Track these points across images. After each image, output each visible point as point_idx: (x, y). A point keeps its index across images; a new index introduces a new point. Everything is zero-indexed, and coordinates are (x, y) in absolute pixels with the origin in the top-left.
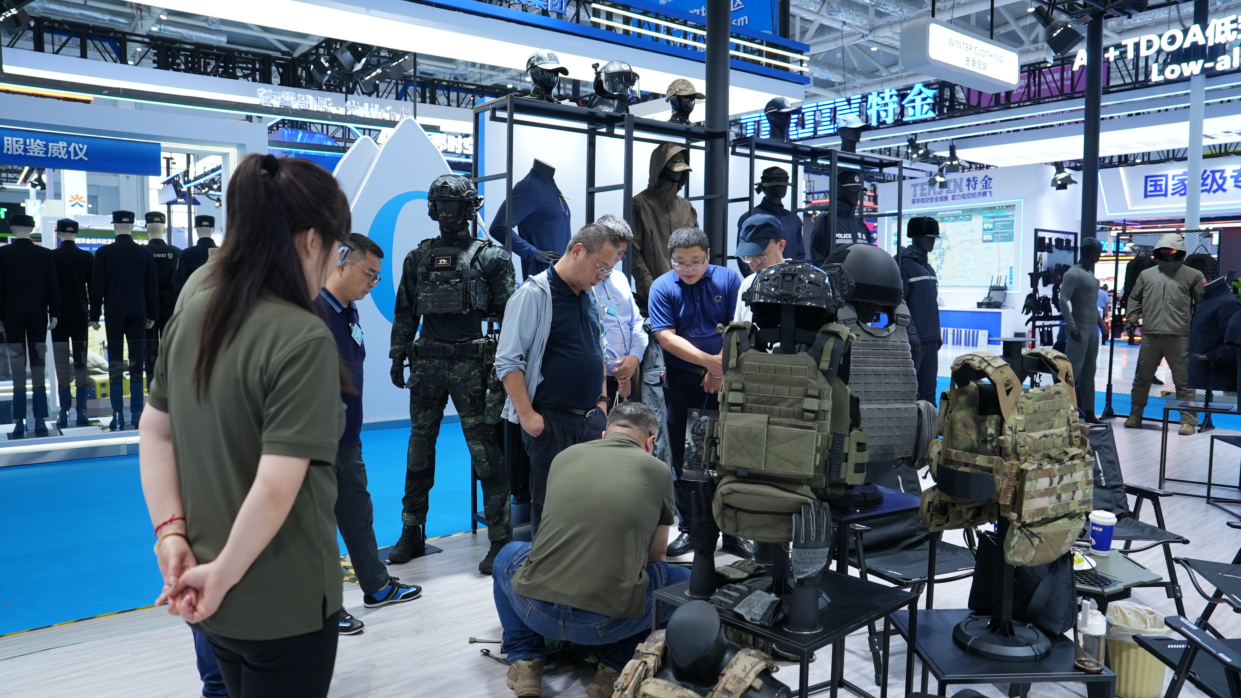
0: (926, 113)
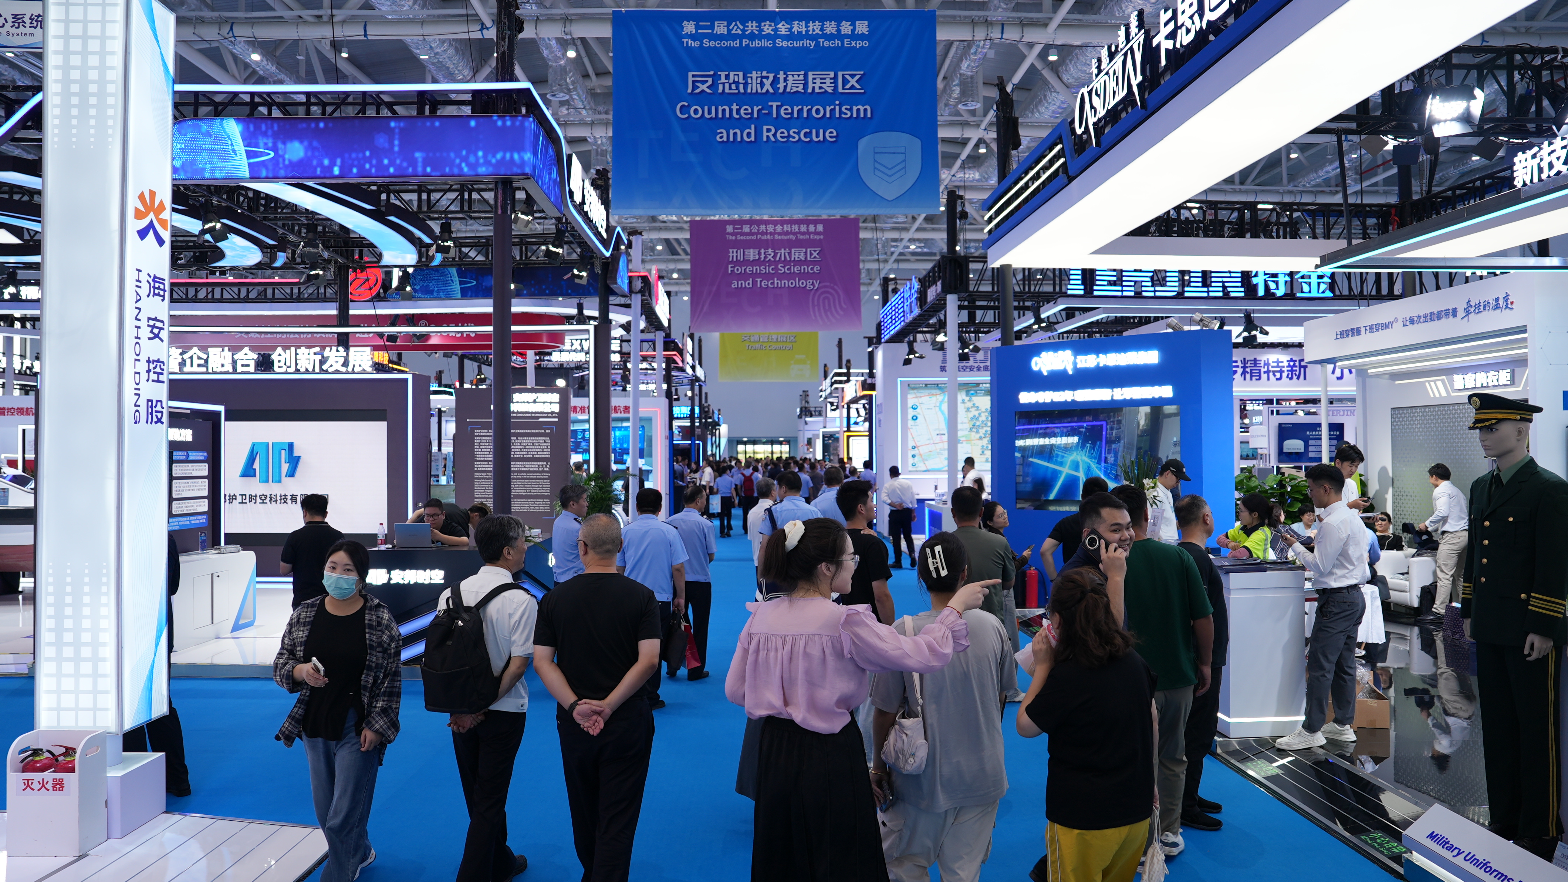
0: (1323, 292)
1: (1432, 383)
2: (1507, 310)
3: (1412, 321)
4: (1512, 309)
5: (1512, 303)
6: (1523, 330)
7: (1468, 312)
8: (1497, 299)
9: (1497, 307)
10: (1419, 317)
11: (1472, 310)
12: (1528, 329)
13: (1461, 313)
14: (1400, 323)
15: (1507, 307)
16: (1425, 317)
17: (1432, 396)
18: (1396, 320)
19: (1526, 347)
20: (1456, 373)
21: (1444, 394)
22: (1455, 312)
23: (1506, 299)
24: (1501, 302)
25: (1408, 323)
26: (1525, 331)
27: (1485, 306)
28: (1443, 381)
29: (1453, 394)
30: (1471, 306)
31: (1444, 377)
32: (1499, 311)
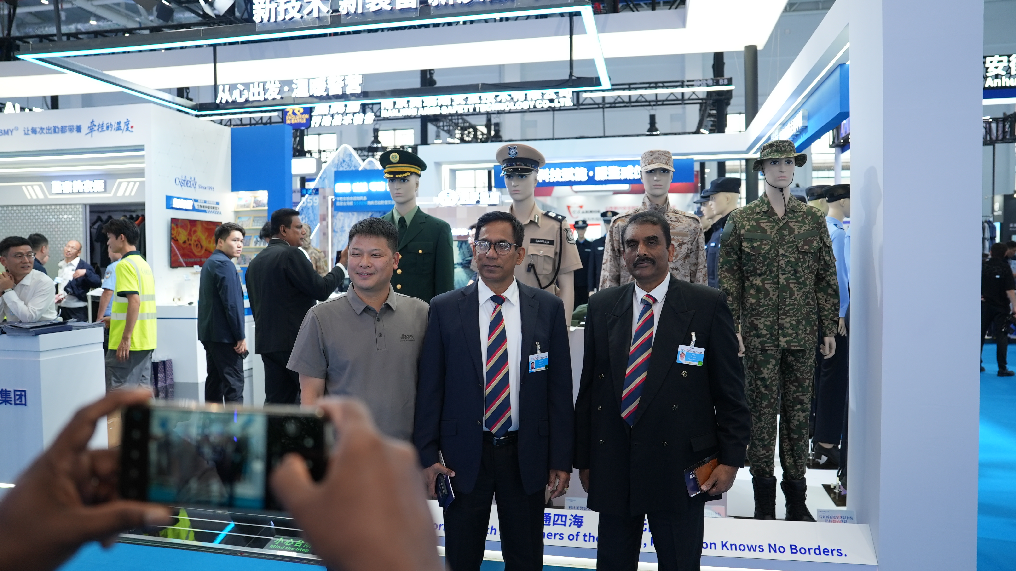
1: (29, 188)
2: (128, 132)
3: (34, 131)
4: (132, 131)
5: (132, 127)
6: (141, 148)
7: (91, 130)
8: (119, 123)
9: (119, 128)
10: (42, 129)
11: (96, 128)
12: (146, 148)
13: (85, 130)
14: (21, 131)
15: (127, 129)
16: (49, 130)
17: (29, 197)
18: (17, 128)
19: (144, 162)
20: (54, 180)
21: (41, 196)
22: (79, 129)
23: (127, 123)
24: (122, 125)
25: (30, 132)
26: (143, 150)
27: (108, 128)
28: (40, 186)
29: (50, 197)
30: (95, 126)
31: (41, 183)
32: (120, 132)
